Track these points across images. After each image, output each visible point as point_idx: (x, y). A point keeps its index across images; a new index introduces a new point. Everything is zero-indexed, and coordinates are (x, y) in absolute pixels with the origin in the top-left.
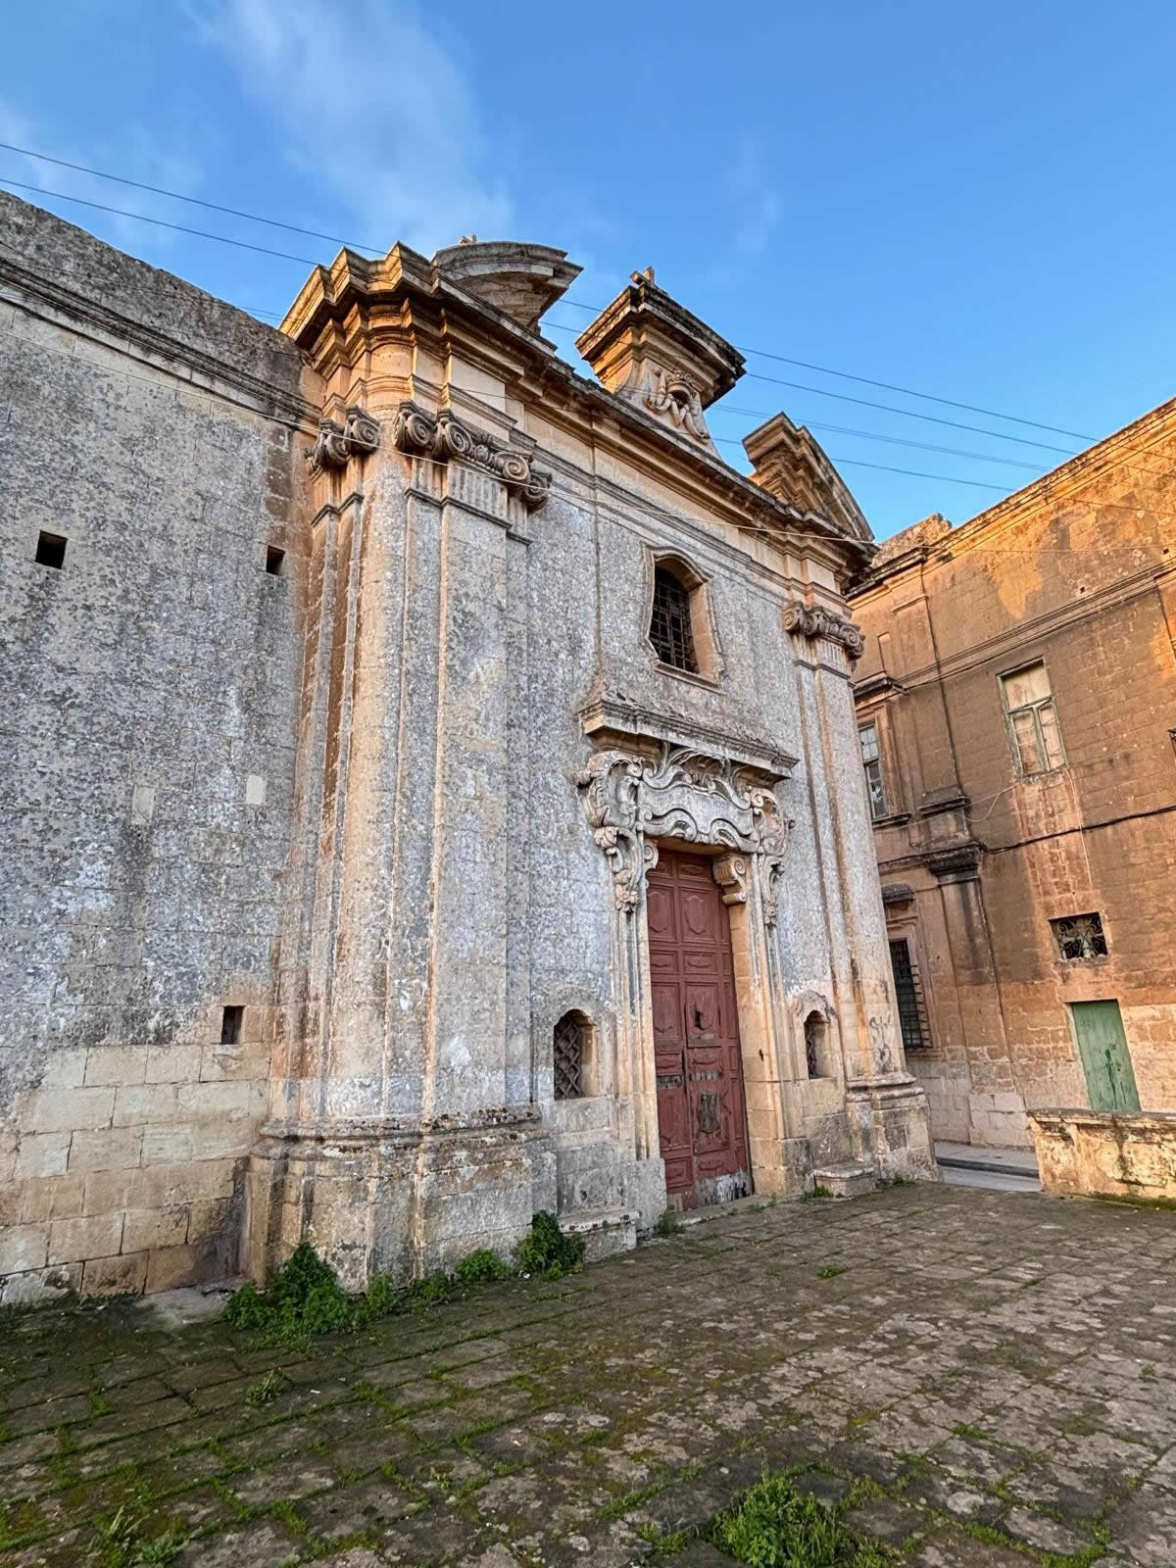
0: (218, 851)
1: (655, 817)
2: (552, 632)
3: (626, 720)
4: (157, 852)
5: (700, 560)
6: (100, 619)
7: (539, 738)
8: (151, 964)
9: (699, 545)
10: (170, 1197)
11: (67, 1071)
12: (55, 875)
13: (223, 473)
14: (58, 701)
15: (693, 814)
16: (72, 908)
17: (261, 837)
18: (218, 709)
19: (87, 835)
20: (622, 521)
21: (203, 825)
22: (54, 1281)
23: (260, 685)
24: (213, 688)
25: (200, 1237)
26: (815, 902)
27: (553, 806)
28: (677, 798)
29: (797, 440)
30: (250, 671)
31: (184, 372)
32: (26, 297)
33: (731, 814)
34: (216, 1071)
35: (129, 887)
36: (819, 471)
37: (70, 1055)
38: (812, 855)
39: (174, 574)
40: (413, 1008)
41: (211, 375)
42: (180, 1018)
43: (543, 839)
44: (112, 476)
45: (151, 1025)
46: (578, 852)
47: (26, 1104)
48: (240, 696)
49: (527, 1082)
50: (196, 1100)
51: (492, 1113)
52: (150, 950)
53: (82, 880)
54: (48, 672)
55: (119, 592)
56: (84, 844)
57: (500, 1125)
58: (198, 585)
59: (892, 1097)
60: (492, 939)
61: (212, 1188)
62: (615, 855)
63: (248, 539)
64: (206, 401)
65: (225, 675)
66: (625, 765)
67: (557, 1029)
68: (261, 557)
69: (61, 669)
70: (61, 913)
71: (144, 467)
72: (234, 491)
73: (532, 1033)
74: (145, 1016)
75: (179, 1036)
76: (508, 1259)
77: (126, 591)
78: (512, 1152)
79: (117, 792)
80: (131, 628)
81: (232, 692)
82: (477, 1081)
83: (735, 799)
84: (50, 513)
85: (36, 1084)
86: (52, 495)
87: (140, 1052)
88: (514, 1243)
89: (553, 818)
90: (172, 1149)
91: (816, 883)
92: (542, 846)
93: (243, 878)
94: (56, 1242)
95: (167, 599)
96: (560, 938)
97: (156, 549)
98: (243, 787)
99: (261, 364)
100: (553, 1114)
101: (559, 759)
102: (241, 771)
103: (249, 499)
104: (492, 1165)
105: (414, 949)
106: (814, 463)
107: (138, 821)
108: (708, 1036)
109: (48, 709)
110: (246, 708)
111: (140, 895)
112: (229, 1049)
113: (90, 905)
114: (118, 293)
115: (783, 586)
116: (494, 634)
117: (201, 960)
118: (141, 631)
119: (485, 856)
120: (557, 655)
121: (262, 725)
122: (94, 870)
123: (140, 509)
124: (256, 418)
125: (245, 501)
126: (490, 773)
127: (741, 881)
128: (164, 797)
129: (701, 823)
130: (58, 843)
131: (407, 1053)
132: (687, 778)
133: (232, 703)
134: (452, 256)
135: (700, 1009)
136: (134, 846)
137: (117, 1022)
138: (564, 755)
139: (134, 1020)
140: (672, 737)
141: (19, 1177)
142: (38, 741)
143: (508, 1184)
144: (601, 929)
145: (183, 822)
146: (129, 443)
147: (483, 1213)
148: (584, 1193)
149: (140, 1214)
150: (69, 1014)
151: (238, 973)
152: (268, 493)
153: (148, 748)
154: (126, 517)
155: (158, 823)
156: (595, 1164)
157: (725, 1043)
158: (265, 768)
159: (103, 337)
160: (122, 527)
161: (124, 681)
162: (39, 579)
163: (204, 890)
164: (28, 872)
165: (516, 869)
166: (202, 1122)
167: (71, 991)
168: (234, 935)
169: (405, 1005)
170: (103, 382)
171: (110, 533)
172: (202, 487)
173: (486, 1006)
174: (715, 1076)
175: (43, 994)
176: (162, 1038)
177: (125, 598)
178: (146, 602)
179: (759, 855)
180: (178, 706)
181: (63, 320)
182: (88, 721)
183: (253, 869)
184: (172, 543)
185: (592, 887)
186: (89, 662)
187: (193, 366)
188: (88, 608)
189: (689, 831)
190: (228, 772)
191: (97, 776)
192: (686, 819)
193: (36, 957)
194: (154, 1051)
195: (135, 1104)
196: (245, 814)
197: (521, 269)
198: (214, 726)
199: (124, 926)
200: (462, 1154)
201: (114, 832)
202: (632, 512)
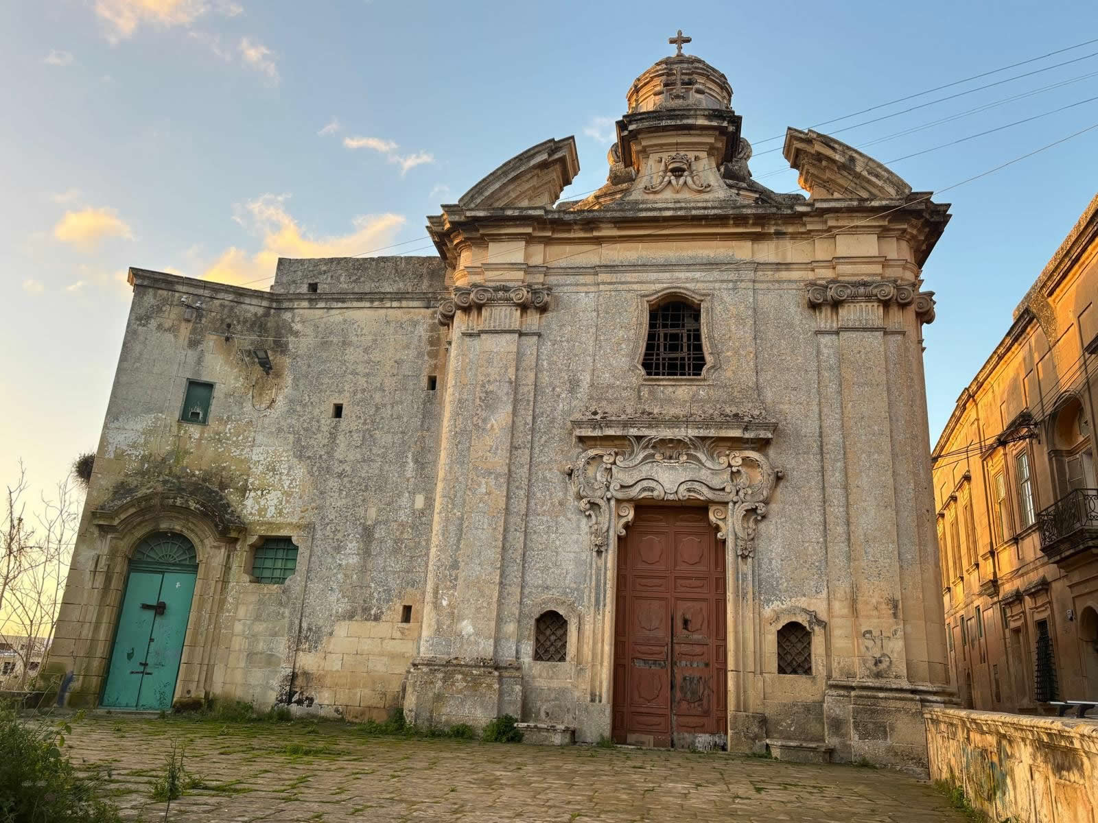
0: (402, 533)
1: (622, 487)
2: (557, 383)
3: (594, 428)
4: (377, 536)
5: (700, 286)
6: (355, 435)
7: (541, 451)
8: (373, 585)
9: (698, 275)
10: (379, 687)
11: (342, 629)
12: (338, 549)
13: (407, 347)
14: (340, 475)
15: (661, 481)
16: (344, 563)
17: (421, 524)
18: (404, 465)
19: (350, 531)
20: (620, 287)
21: (396, 521)
22: (337, 711)
23: (423, 448)
24: (401, 455)
25: (390, 706)
26: (815, 535)
27: (548, 490)
28: (645, 470)
29: (809, 141)
30: (418, 443)
31: (388, 305)
32: (326, 302)
33: (704, 475)
34: (398, 635)
35: (365, 553)
36: (837, 157)
37: (343, 623)
38: (816, 494)
39: (384, 405)
40: (449, 605)
41: (399, 300)
42: (384, 610)
43: (539, 510)
44: (360, 368)
45: (373, 612)
46: (565, 516)
47: (329, 642)
48: (413, 456)
49: (514, 648)
50: (390, 646)
51: (483, 660)
52: (373, 579)
53: (348, 551)
54: (336, 463)
55: (362, 421)
56: (349, 535)
57: (484, 666)
58: (396, 407)
59: (875, 697)
60: (490, 569)
61: (395, 687)
62: (590, 515)
63: (418, 376)
64: (399, 312)
65: (406, 448)
66: (602, 457)
67: (538, 621)
68: (424, 382)
69: (341, 462)
70: (340, 565)
71: (373, 359)
72: (412, 353)
73: (519, 622)
74: (370, 609)
75: (383, 618)
76: (480, 732)
77: (366, 420)
78: (488, 680)
79: (361, 511)
80: (367, 436)
81: (410, 455)
82: (477, 643)
83: (709, 464)
84: (337, 395)
85: (331, 634)
86: (337, 386)
87: (369, 623)
88: (484, 725)
89: (548, 498)
90: (380, 666)
91: (818, 518)
92: (539, 515)
93: (412, 544)
94: (338, 696)
95: (382, 418)
96: (547, 568)
97: (378, 397)
98: (414, 501)
99: (425, 281)
100: (530, 668)
101: (556, 460)
102: (413, 493)
103: (420, 355)
104: (475, 683)
105: (451, 575)
106: (829, 152)
107: (369, 523)
108: (696, 637)
109: (336, 480)
110: (416, 461)
111: (369, 556)
112: (405, 625)
113: (351, 561)
114: (362, 279)
115: (805, 269)
116: (505, 398)
117: (394, 583)
118: (371, 436)
119: (490, 525)
120: (558, 396)
121: (423, 469)
122: (352, 546)
123: (371, 379)
124: (423, 310)
125: (417, 357)
126: (496, 478)
127: (721, 523)
128: (380, 510)
129: (667, 486)
130: (339, 536)
131: (445, 627)
132: (658, 457)
133: (410, 460)
134: (470, 195)
135: (688, 617)
136: (367, 534)
137: (359, 611)
138: (559, 458)
139: (366, 610)
140: (633, 432)
141: (326, 669)
142: (332, 494)
143: (484, 695)
144: (578, 562)
145: (387, 521)
146: (366, 350)
147: (467, 706)
148: (547, 714)
149: (367, 691)
150: (342, 607)
151: (409, 589)
152: (429, 348)
153: (373, 489)
154: (365, 385)
155: (377, 523)
156: (556, 699)
157: (712, 642)
158: (424, 489)
159: (355, 304)
160: (364, 391)
161: (364, 461)
162: (333, 425)
163: (396, 551)
164: (329, 549)
165: (516, 530)
166: (393, 656)
167: (343, 597)
168: (408, 572)
169: (445, 603)
170: (355, 326)
171: (359, 396)
172: (397, 358)
173: (485, 605)
174: (702, 665)
175: (333, 598)
176: (377, 618)
177: (365, 423)
178: (373, 422)
179: (735, 503)
180: (386, 467)
181: (340, 305)
182: (351, 482)
183: (417, 540)
184: (384, 391)
185: (575, 537)
186: (351, 457)
187: (391, 300)
188: (350, 432)
189: (655, 493)
190: (407, 495)
191: (354, 506)
192: (652, 484)
193: (331, 583)
194: (374, 623)
195: (366, 646)
196: (414, 513)
197: (522, 169)
198: (401, 475)
199: (363, 569)
200: (460, 677)
201: (360, 528)
202: (629, 277)
